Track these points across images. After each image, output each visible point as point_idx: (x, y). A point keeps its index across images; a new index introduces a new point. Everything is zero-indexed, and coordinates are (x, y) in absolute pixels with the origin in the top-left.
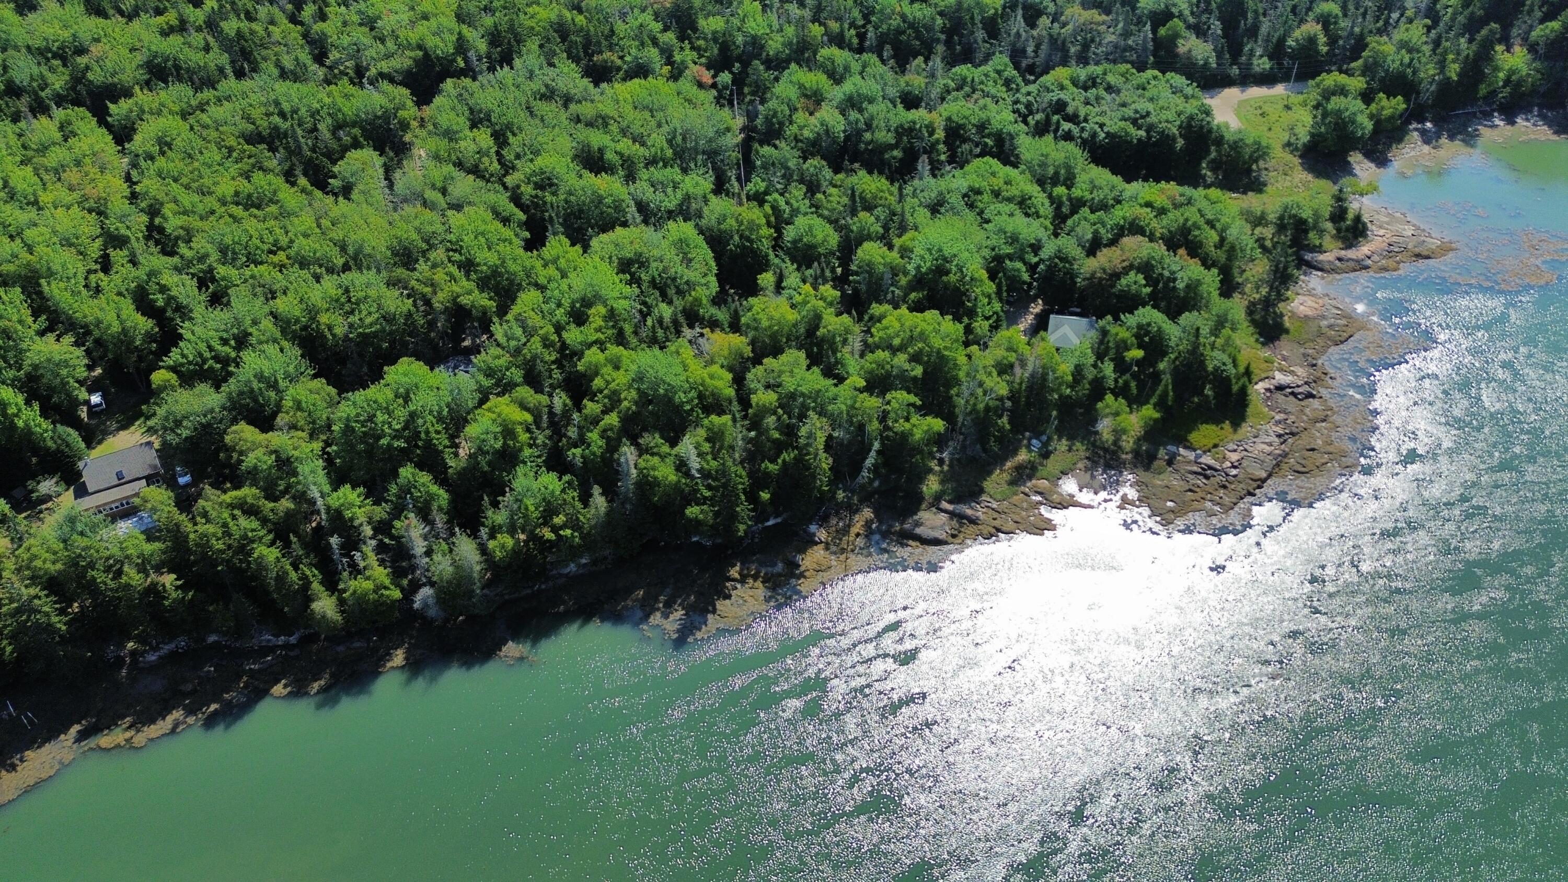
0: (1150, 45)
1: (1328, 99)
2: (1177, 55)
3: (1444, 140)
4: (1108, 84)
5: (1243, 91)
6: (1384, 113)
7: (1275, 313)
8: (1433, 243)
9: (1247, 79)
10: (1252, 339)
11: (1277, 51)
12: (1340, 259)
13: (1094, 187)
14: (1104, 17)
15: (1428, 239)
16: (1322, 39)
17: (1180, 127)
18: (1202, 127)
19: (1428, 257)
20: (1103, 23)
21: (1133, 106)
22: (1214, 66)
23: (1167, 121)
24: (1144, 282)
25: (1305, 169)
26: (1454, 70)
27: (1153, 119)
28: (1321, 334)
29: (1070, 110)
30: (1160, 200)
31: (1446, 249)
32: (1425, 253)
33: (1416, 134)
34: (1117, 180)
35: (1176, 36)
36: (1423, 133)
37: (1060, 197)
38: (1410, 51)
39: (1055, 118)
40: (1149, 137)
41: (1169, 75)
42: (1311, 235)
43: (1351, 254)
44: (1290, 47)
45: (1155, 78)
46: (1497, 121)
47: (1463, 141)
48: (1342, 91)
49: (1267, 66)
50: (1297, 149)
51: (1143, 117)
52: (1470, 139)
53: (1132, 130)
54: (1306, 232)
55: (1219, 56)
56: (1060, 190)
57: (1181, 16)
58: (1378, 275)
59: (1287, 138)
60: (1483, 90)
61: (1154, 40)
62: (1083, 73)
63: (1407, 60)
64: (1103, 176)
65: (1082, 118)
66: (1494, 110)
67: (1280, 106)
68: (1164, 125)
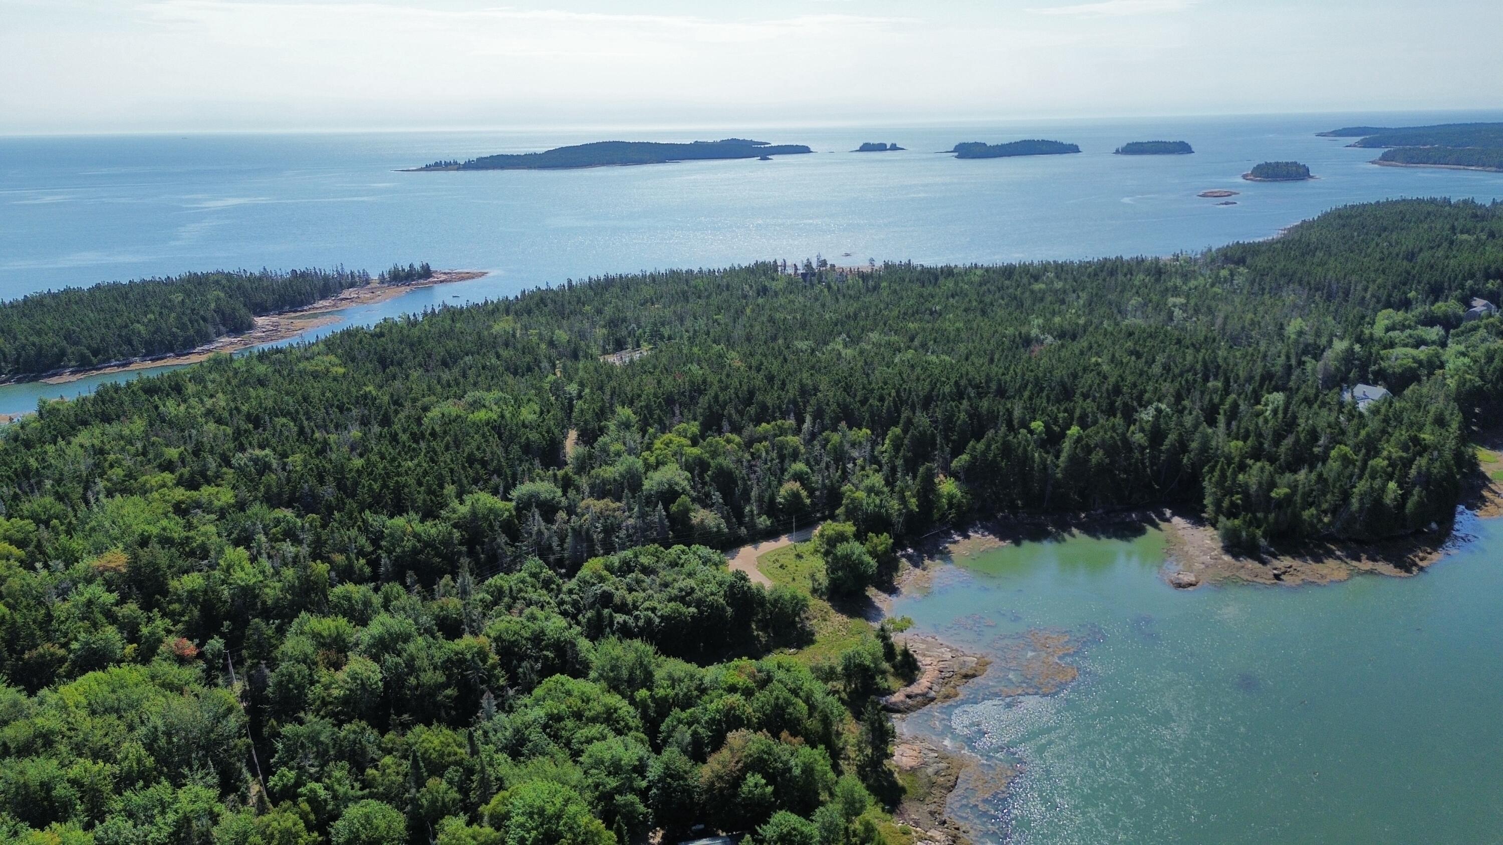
0: (667, 523)
1: (835, 546)
2: (692, 527)
3: (927, 562)
4: (642, 565)
5: (756, 548)
6: (879, 548)
7: (884, 772)
8: (972, 661)
9: (756, 537)
10: (879, 810)
11: (770, 508)
12: (909, 696)
13: (674, 681)
14: (618, 504)
15: (966, 659)
16: (804, 493)
17: (725, 595)
18: (745, 593)
19: (974, 676)
20: (619, 509)
21: (676, 585)
22: (726, 530)
23: (712, 594)
24: (763, 781)
25: (838, 611)
26: (913, 503)
27: (698, 594)
28: (933, 784)
29: (617, 600)
30: (742, 680)
31: (983, 664)
32: (970, 672)
33: (904, 560)
34: (692, 667)
35: (686, 511)
36: (909, 558)
37: (643, 701)
38: (877, 494)
39: (606, 612)
40: (701, 612)
41: (694, 547)
42: (878, 679)
43: (914, 689)
44: (780, 503)
45: (683, 552)
46: (957, 538)
47: (941, 559)
48: (841, 538)
49: (768, 523)
50: (822, 594)
51: (688, 594)
52: (946, 556)
53: (683, 609)
54: (873, 678)
55: (728, 522)
56: (643, 693)
57: (684, 491)
58: (946, 704)
59: (811, 585)
60: (936, 515)
61: (668, 516)
62: (615, 559)
63: (878, 501)
64: (677, 666)
65: (631, 606)
66: (950, 529)
67: (792, 556)
68: (711, 598)
